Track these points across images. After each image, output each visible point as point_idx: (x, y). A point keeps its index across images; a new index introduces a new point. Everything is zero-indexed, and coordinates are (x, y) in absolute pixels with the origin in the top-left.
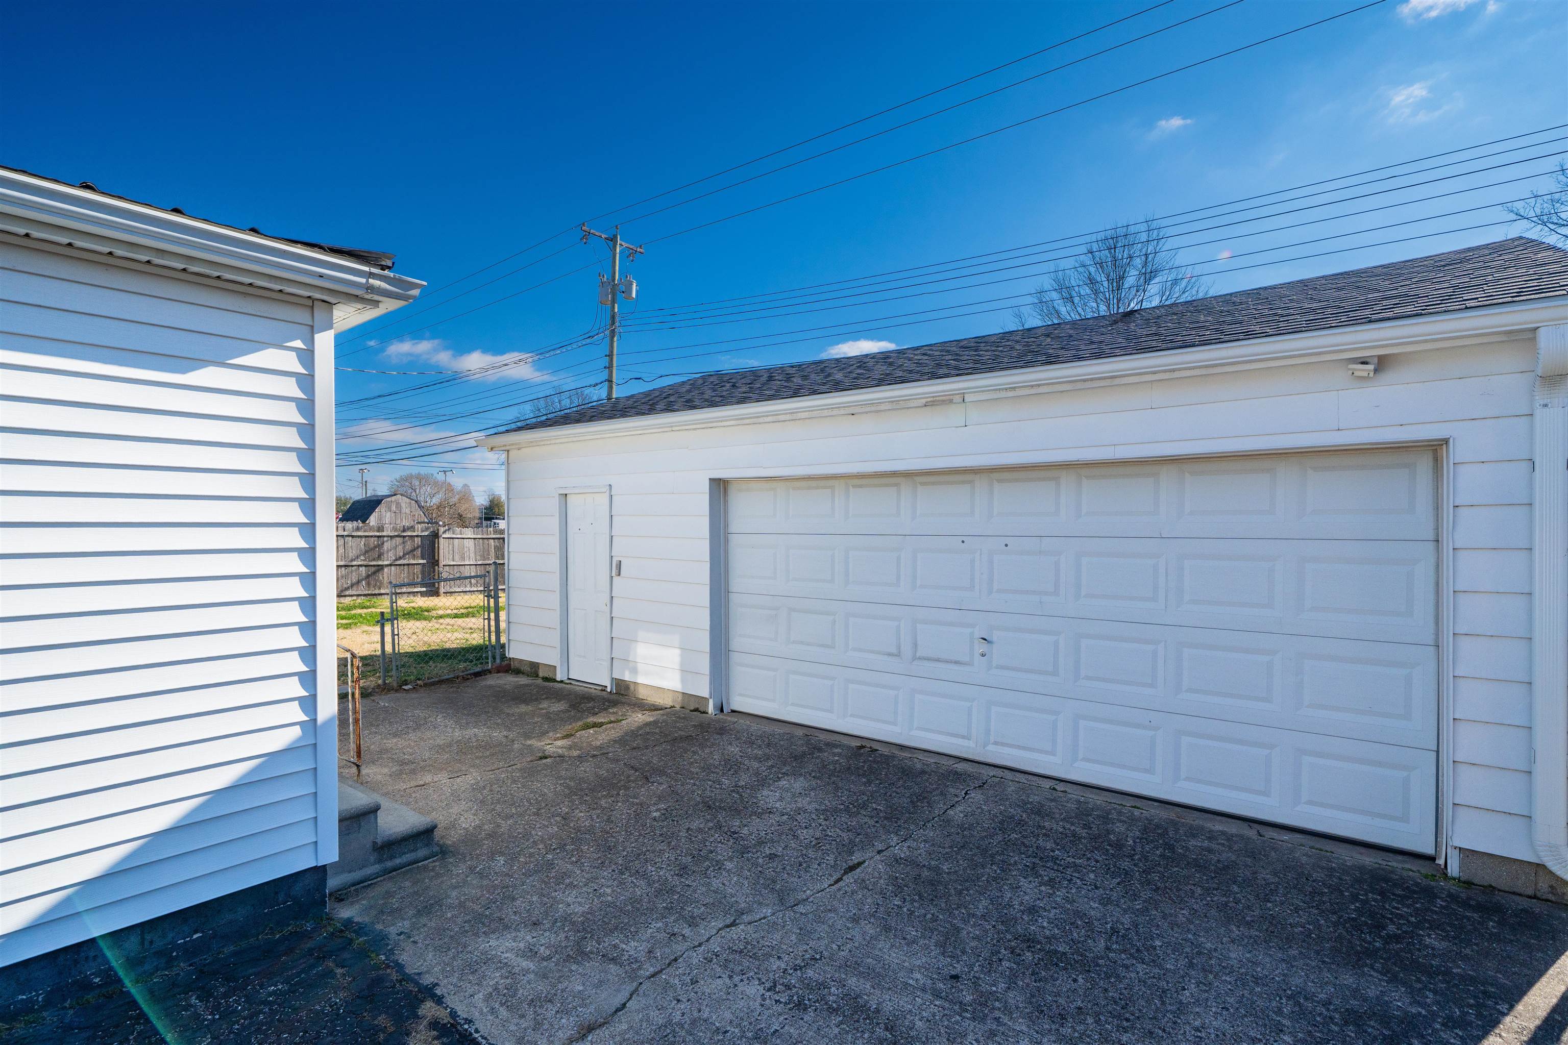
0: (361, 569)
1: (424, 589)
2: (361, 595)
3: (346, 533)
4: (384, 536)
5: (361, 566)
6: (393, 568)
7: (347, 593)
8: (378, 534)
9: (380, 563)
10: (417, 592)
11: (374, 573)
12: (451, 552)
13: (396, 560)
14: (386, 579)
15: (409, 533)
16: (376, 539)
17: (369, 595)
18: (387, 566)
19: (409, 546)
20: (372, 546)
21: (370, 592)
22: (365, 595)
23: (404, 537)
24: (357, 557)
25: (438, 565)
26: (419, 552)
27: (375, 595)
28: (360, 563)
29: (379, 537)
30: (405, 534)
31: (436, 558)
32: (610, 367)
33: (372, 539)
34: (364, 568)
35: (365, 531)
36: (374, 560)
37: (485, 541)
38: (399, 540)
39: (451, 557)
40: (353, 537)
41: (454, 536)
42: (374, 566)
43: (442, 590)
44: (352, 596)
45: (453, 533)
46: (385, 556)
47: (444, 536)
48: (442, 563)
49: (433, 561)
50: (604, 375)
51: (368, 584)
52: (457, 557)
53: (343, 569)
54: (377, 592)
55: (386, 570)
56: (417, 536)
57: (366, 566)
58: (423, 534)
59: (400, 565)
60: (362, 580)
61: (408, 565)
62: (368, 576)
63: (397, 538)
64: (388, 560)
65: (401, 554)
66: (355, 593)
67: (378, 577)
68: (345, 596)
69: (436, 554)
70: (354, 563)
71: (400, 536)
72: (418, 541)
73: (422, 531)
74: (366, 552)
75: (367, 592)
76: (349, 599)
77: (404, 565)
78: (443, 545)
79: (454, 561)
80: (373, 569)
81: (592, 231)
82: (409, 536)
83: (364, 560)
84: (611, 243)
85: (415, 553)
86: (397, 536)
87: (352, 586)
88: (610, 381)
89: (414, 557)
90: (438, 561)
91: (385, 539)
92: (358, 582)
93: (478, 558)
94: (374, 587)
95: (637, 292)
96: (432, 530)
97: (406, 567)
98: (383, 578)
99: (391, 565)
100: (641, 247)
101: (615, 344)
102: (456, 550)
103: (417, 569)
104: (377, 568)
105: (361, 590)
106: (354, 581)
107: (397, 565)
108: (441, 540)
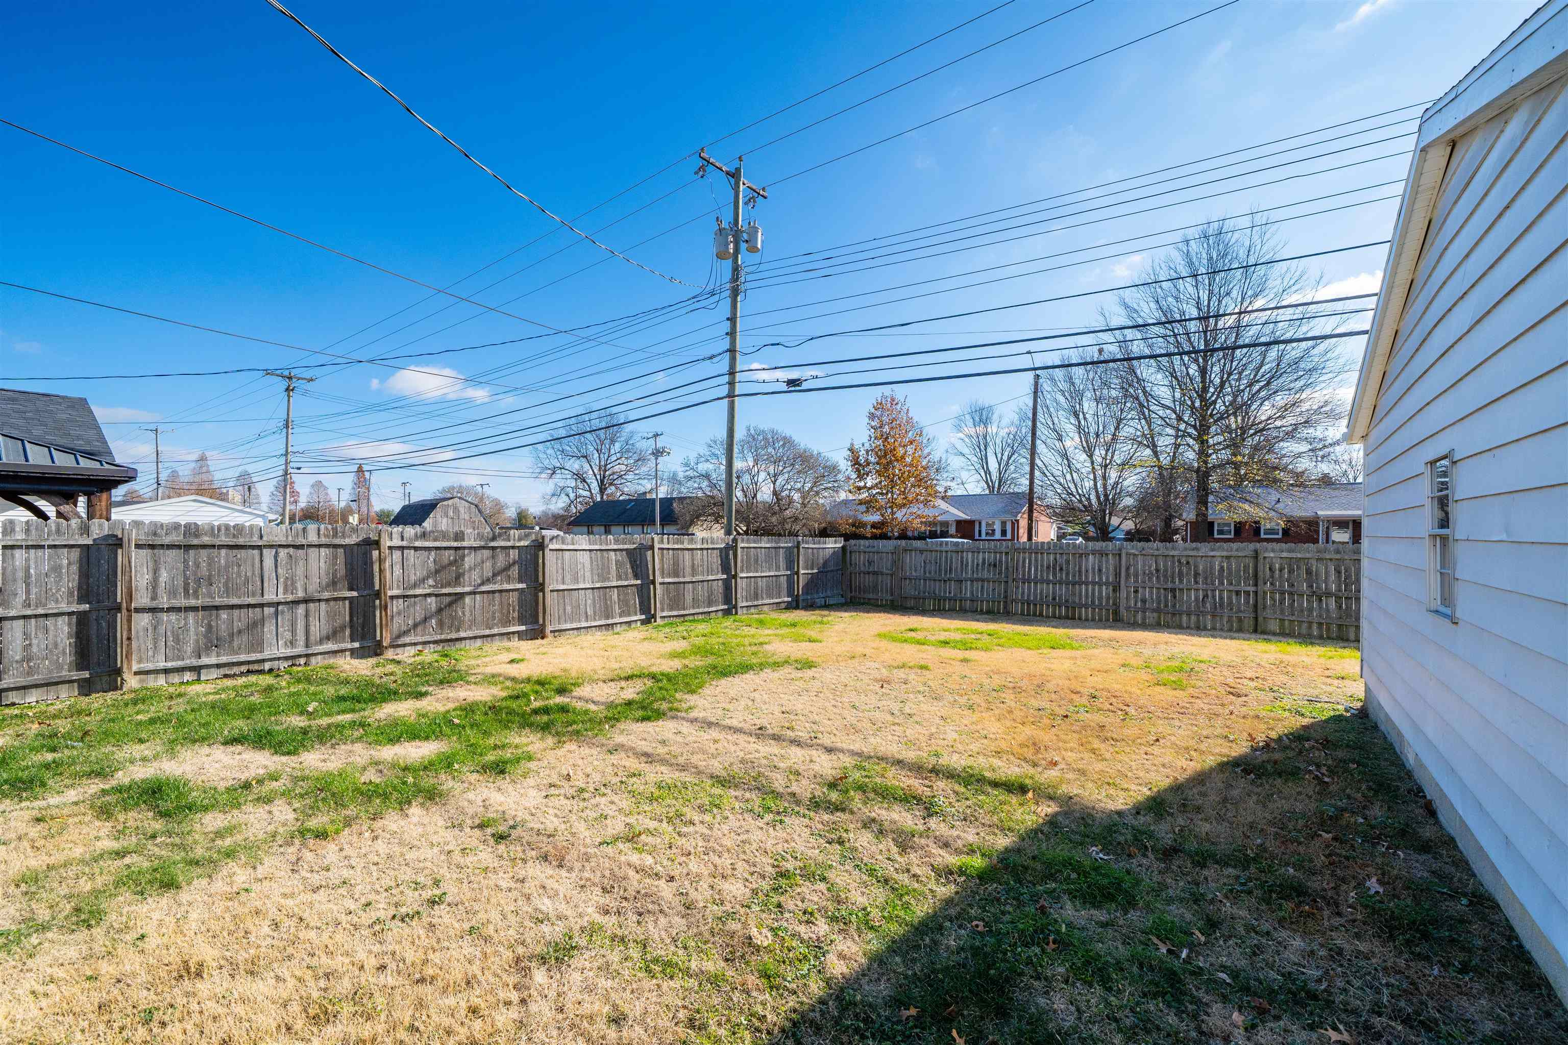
0: (429, 600)
1: (523, 628)
2: (429, 642)
3: (404, 543)
4: (464, 548)
5: (429, 595)
6: (478, 596)
7: (407, 639)
8: (455, 544)
9: (459, 590)
10: (513, 633)
11: (450, 604)
12: (560, 571)
13: (483, 584)
14: (467, 614)
15: (503, 544)
16: (452, 552)
17: (441, 641)
18: (470, 593)
19: (501, 561)
20: (446, 562)
21: (443, 637)
22: (435, 642)
23: (494, 548)
24: (423, 580)
25: (543, 590)
26: (515, 571)
27: (451, 640)
28: (428, 591)
29: (456, 549)
30: (492, 544)
31: (541, 580)
32: (732, 334)
33: (447, 553)
34: (434, 598)
35: (435, 540)
36: (449, 584)
37: (605, 553)
38: (486, 553)
39: (560, 579)
40: (416, 549)
41: (565, 547)
42: (449, 594)
43: (549, 628)
44: (415, 644)
45: (563, 543)
46: (466, 577)
47: (551, 547)
48: (549, 588)
49: (537, 586)
50: (726, 344)
51: (441, 624)
52: (568, 578)
53: (401, 601)
54: (454, 636)
55: (468, 600)
56: (513, 547)
57: (436, 595)
58: (522, 543)
59: (488, 592)
60: (431, 617)
61: (501, 591)
62: (440, 610)
63: (484, 551)
64: (470, 585)
65: (490, 574)
66: (420, 639)
67: (456, 611)
68: (404, 645)
69: (541, 574)
70: (418, 591)
71: (488, 548)
72: (514, 554)
73: (520, 539)
74: (437, 572)
75: (439, 637)
76: (411, 651)
77: (493, 592)
78: (551, 561)
79: (563, 583)
80: (448, 600)
81: (712, 160)
82: (501, 547)
83: (433, 586)
84: (732, 181)
85: (510, 573)
86: (483, 548)
87: (415, 626)
88: (732, 351)
89: (509, 580)
90: (543, 584)
91: (466, 551)
92: (425, 620)
93: (596, 578)
94: (450, 628)
95: (762, 242)
96: (533, 537)
97: (497, 595)
98: (463, 613)
99: (474, 593)
100: (763, 189)
101: (739, 304)
102: (567, 567)
103: (513, 598)
104: (453, 598)
105: (429, 634)
106: (418, 619)
107: (483, 592)
108: (547, 551)
